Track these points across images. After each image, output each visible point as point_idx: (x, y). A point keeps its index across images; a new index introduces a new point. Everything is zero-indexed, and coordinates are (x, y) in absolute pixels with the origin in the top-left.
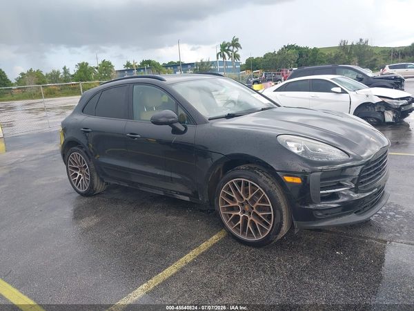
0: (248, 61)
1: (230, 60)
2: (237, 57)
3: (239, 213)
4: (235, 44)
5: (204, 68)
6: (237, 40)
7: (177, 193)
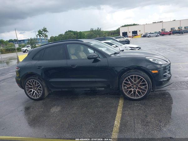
0: (51, 38)
1: (43, 38)
2: (46, 36)
3: (132, 89)
4: (45, 30)
5: (33, 42)
6: (46, 28)
7: (98, 87)
